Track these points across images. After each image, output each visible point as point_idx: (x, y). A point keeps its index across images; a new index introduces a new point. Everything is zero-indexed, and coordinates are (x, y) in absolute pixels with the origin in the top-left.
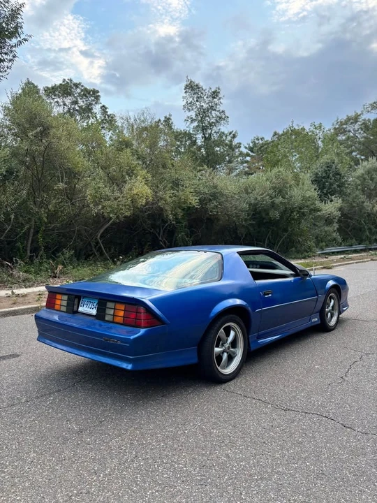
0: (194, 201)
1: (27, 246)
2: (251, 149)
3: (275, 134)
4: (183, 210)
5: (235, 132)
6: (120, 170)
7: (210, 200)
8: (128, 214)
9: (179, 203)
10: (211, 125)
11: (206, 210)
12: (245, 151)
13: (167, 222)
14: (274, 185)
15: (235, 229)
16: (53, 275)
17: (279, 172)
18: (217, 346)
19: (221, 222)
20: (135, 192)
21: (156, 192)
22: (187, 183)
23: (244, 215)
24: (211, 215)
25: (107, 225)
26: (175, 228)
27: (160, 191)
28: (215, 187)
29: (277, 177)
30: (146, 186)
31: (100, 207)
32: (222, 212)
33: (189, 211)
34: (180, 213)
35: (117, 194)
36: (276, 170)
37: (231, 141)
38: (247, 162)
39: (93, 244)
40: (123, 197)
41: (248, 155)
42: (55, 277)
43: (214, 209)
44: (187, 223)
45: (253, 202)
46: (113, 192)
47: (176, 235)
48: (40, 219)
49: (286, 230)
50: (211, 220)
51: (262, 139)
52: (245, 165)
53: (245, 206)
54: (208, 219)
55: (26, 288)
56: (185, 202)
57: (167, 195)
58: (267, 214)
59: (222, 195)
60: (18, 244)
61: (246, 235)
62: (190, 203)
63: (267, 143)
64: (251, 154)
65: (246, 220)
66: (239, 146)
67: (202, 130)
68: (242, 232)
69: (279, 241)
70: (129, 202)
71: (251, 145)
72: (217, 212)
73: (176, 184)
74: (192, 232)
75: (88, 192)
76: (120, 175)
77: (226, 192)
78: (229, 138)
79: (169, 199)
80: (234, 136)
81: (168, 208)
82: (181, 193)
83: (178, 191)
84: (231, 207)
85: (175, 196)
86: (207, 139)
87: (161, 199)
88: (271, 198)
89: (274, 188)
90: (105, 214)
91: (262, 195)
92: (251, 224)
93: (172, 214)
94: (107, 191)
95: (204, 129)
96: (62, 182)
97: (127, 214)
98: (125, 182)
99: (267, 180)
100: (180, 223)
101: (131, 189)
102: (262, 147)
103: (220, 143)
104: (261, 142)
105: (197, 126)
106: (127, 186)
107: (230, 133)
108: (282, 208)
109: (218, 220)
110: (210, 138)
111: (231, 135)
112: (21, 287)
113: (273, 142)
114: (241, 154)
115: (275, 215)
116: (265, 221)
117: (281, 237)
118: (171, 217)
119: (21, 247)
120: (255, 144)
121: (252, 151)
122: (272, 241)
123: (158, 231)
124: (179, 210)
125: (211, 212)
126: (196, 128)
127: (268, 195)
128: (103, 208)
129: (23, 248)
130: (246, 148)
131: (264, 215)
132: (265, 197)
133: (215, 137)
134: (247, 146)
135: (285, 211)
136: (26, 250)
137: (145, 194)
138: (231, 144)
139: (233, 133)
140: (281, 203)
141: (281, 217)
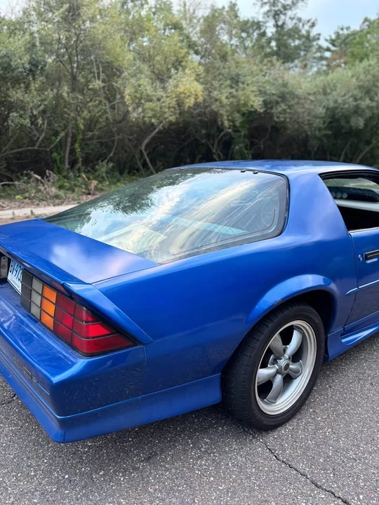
0: (257, 103)
1: (64, 157)
2: (333, 42)
3: (366, 20)
4: (243, 115)
5: (316, 20)
6: (165, 60)
7: (277, 103)
8: (173, 119)
9: (238, 105)
10: (285, 9)
11: (271, 116)
12: (325, 44)
13: (222, 130)
14: (361, 83)
15: (306, 140)
16: (87, 191)
17: (370, 65)
18: (264, 366)
19: (289, 132)
20: (181, 90)
21: (210, 92)
22: (249, 79)
23: (318, 123)
24: (276, 123)
25: (153, 134)
26: (233, 138)
27: (215, 89)
28: (285, 85)
29: (366, 72)
30: (196, 83)
31: (140, 110)
32: (290, 119)
33: (250, 116)
34: (239, 119)
35: (160, 93)
36: (365, 63)
37: (308, 32)
38: (326, 59)
39: (137, 156)
40: (167, 97)
41: (328, 50)
42: (89, 194)
43: (280, 113)
44: (247, 132)
45: (332, 105)
46: (155, 90)
47: (233, 146)
48: (77, 126)
49: (368, 143)
50: (277, 129)
51: (348, 28)
52: (324, 62)
53: (321, 111)
54: (273, 127)
55: (54, 206)
56: (245, 105)
57: (223, 95)
58: (348, 122)
59: (294, 95)
60: (55, 155)
61: (318, 149)
62: (252, 106)
63: (354, 34)
64: (333, 48)
65: (320, 129)
66: (317, 38)
67: (274, 17)
68: (314, 144)
69: (358, 156)
70: (174, 103)
71: (334, 37)
72: (285, 118)
73: (236, 81)
74: (252, 144)
75: (127, 91)
76: (164, 68)
77: (299, 92)
78: (307, 27)
79: (225, 101)
80: (313, 25)
81: (222, 112)
82: (240, 93)
83: (237, 91)
84: (303, 113)
85: (233, 97)
86: (279, 27)
87: (216, 100)
88: (356, 100)
89: (360, 87)
90: (146, 119)
91: (345, 95)
92: (326, 136)
93: (228, 120)
94: (149, 90)
95: (276, 15)
96: (99, 79)
97: (171, 118)
98: (170, 77)
99: (353, 76)
100: (239, 131)
101: (176, 86)
102: (346, 38)
103: (295, 32)
104: (346, 32)
105: (268, 11)
106: (172, 82)
107: (309, 21)
108: (368, 113)
109: (286, 129)
110: (282, 26)
111: (310, 24)
112: (49, 205)
113: (361, 31)
114: (320, 48)
115: (359, 122)
116: (343, 131)
117: (362, 151)
118: (226, 123)
119: (58, 158)
120: (338, 35)
121: (334, 45)
122: (350, 156)
123: (212, 142)
124: (238, 115)
125: (278, 117)
126: (267, 14)
127: (352, 96)
128: (143, 111)
129: (60, 159)
130: (326, 40)
131: (343, 123)
132: (348, 99)
133: (290, 25)
134: (328, 38)
135: (371, 118)
136: (64, 162)
137: (193, 92)
138: (309, 35)
139: (312, 21)
140: (368, 107)
141: (366, 125)
